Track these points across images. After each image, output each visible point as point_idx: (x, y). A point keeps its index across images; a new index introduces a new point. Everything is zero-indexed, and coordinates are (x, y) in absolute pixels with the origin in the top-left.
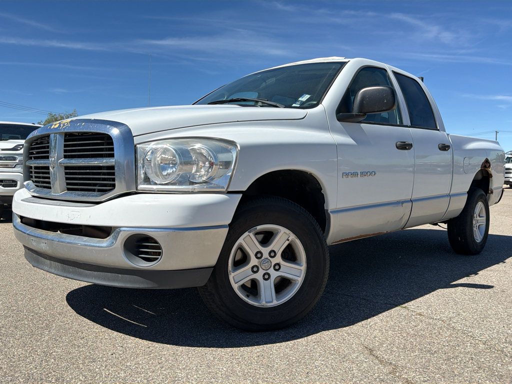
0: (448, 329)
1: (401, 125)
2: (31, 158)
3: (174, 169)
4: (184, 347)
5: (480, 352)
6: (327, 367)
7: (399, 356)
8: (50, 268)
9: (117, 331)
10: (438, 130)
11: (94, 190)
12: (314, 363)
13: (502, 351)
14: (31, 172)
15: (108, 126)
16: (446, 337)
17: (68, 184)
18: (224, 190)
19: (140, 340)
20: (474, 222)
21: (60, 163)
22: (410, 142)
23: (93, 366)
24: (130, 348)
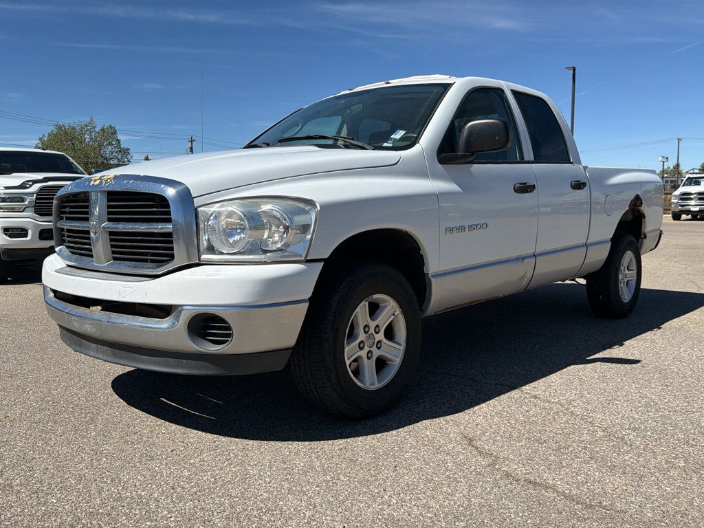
0: (565, 414)
1: (522, 161)
2: (62, 218)
3: (242, 235)
4: (256, 441)
5: (596, 440)
6: (418, 459)
7: (502, 446)
8: (96, 352)
9: (176, 424)
10: (571, 163)
11: (146, 261)
12: (403, 455)
13: (622, 439)
14: (64, 235)
15: (162, 186)
16: (561, 423)
17: (114, 252)
18: (303, 258)
19: (204, 434)
20: (620, 277)
21: (103, 228)
22: (532, 183)
23: (151, 464)
24: (192, 444)
